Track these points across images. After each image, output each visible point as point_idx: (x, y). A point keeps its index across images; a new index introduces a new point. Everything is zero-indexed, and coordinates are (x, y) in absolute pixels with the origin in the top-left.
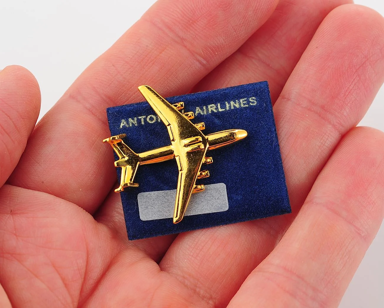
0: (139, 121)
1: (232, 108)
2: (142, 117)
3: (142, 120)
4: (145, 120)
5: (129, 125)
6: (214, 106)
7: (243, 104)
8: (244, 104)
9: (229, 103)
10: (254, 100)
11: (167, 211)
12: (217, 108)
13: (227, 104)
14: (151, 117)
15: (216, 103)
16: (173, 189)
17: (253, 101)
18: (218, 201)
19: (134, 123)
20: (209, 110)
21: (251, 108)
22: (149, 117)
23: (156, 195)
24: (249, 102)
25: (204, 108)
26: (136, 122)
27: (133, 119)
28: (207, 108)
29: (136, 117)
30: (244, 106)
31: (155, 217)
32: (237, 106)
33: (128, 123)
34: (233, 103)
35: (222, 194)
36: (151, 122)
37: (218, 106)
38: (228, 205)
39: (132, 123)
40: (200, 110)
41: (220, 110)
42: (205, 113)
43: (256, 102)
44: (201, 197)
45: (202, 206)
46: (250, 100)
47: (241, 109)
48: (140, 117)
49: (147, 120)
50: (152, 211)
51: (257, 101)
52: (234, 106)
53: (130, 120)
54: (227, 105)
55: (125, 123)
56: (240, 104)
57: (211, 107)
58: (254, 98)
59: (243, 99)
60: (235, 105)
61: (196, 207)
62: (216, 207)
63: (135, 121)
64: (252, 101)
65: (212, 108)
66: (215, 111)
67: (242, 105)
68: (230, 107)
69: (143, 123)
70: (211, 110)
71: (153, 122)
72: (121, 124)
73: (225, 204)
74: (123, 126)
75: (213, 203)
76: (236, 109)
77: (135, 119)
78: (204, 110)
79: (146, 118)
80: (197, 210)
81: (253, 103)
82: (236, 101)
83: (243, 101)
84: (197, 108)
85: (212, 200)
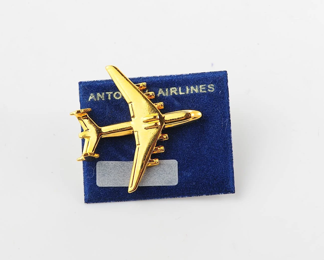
0: (106, 96)
1: (192, 92)
2: (109, 92)
3: (109, 95)
5: (97, 99)
6: (175, 89)
7: (202, 89)
8: (203, 90)
9: (189, 88)
10: (212, 87)
11: (122, 180)
12: (178, 91)
13: (187, 88)
14: (117, 94)
15: (177, 87)
16: (130, 161)
17: (211, 88)
18: (169, 176)
19: (101, 98)
20: (171, 92)
21: (209, 94)
22: (116, 93)
23: (113, 165)
24: (207, 88)
25: (167, 90)
26: (103, 97)
27: (101, 94)
28: (169, 90)
29: (104, 92)
30: (203, 92)
31: (110, 184)
32: (196, 91)
33: (96, 97)
34: (193, 88)
35: (174, 170)
36: (117, 99)
37: (179, 89)
38: (177, 180)
39: (100, 97)
40: (162, 92)
41: (181, 93)
42: (167, 94)
43: (213, 89)
44: (154, 171)
45: (154, 179)
46: (209, 87)
47: (199, 94)
48: (107, 93)
49: (113, 96)
50: (108, 178)
51: (214, 88)
52: (194, 91)
53: (98, 94)
54: (188, 89)
55: (93, 96)
56: (199, 89)
57: (173, 90)
58: (212, 85)
59: (203, 86)
60: (194, 90)
61: (149, 179)
62: (166, 181)
63: (103, 95)
64: (210, 87)
65: (174, 91)
66: (176, 93)
67: (201, 91)
68: (190, 91)
69: (109, 98)
70: (173, 93)
71: (118, 98)
72: (90, 97)
73: (175, 179)
74: (91, 99)
75: (164, 176)
76: (195, 93)
77: (103, 94)
78: (166, 92)
79: (113, 94)
80: (148, 182)
81: (211, 89)
82: (196, 86)
83: (202, 87)
84: (160, 89)
85: (164, 174)
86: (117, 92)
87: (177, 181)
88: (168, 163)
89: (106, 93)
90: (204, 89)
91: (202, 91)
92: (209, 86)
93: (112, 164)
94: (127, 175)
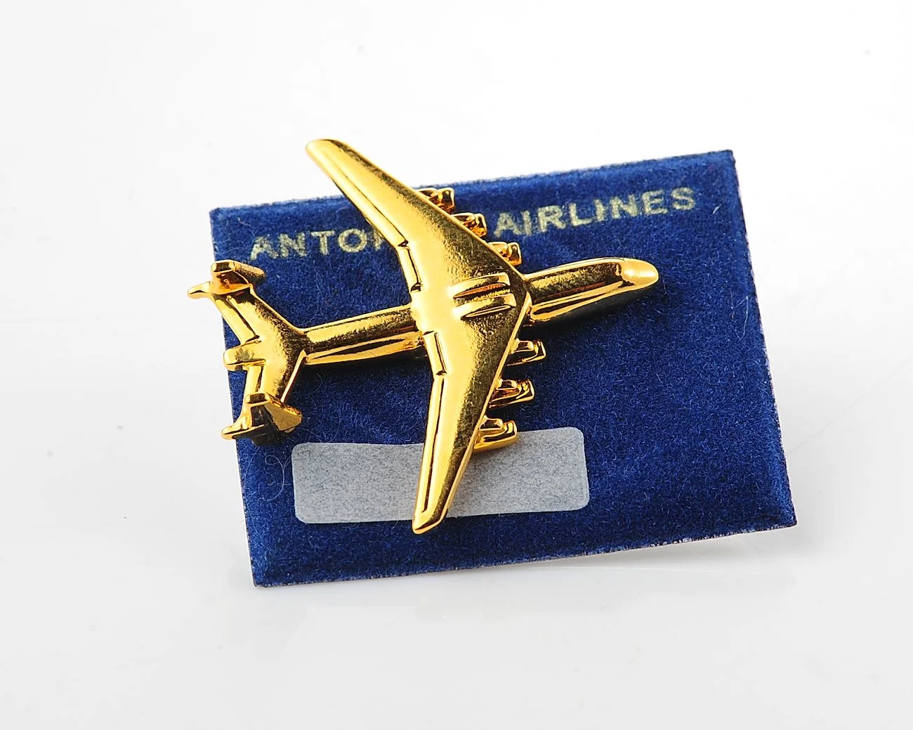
0: (313, 244)
1: (617, 216)
2: (323, 233)
3: (324, 242)
4: (332, 242)
5: (280, 253)
6: (556, 211)
7: (651, 205)
8: (655, 207)
9: (605, 203)
10: (685, 194)
11: (387, 501)
12: (566, 218)
13: (598, 206)
14: (351, 235)
15: (561, 203)
16: (410, 443)
17: (683, 198)
18: (557, 479)
19: (296, 248)
20: (541, 222)
21: (678, 218)
22: (345, 234)
23: (352, 453)
24: (669, 202)
25: (526, 216)
26: (302, 246)
27: (294, 238)
28: (534, 216)
29: (303, 230)
30: (654, 212)
31: (344, 515)
32: (632, 210)
33: (276, 246)
34: (620, 202)
35: (570, 460)
36: (350, 250)
37: (568, 210)
38: (586, 491)
39: (289, 248)
40: (510, 223)
41: (576, 222)
42: (528, 229)
43: (692, 201)
44: (501, 466)
45: (503, 492)
46: (674, 196)
47: (644, 220)
48: (315, 234)
49: (337, 243)
50: (336, 497)
51: (694, 197)
52: (623, 212)
53: (284, 239)
54: (600, 209)
55: (265, 246)
56: (641, 205)
57: (548, 214)
58: (686, 190)
59: (652, 193)
60: (625, 208)
61: (482, 493)
62: (548, 497)
63: (300, 242)
64: (679, 198)
65: (552, 217)
66: (560, 225)
67: (648, 210)
68: (608, 213)
69: (324, 250)
70: (548, 222)
71: (356, 250)
72: (254, 249)
73: (579, 488)
74: (258, 255)
75: (538, 483)
76: (626, 219)
77: (300, 237)
78: (523, 222)
79: (334, 237)
80: (483, 503)
81: (685, 202)
82: (630, 197)
83: (652, 198)
84: (501, 215)
85: (536, 476)
86: (351, 231)
87: (585, 494)
88: (548, 440)
89: (313, 234)
90: (659, 204)
91: (650, 209)
92: (675, 194)
93: (346, 453)
94: (406, 486)
